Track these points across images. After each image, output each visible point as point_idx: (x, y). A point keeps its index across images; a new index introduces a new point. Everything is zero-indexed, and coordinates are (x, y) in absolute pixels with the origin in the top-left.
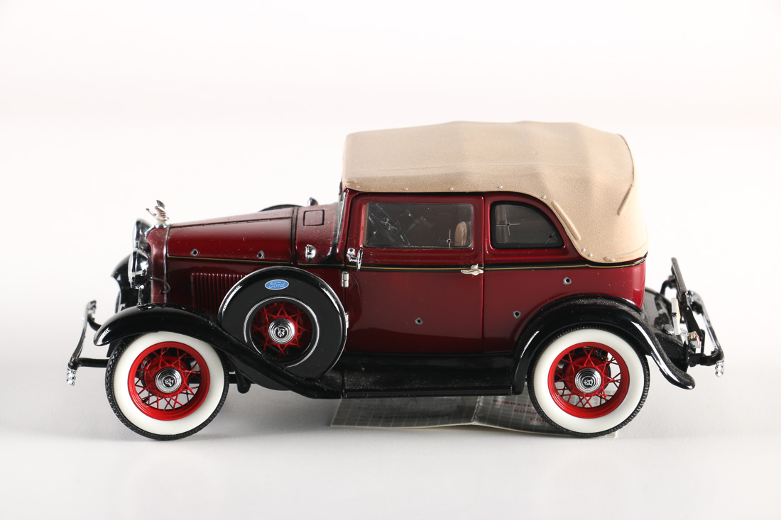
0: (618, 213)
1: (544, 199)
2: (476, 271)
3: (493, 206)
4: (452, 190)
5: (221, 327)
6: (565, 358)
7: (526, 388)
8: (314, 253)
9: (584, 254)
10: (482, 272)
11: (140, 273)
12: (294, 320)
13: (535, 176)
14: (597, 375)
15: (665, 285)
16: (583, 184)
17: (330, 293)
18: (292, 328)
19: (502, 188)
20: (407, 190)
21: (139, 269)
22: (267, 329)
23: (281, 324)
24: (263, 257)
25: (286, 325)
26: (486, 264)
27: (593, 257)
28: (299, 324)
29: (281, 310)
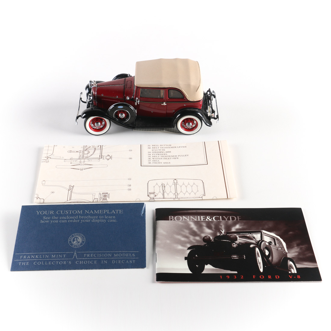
0: (197, 91)
1: (180, 89)
2: (165, 104)
3: (168, 90)
4: (159, 87)
5: (108, 114)
6: (184, 121)
7: (175, 126)
8: (129, 98)
9: (189, 99)
10: (166, 104)
11: (91, 100)
12: (124, 113)
13: (178, 84)
14: (191, 124)
15: (208, 91)
16: (189, 86)
17: (132, 108)
18: (124, 115)
19: (170, 87)
20: (149, 87)
21: (90, 99)
22: (119, 115)
23: (122, 114)
24: (117, 97)
25: (123, 115)
26: (167, 102)
27: (191, 100)
28: (126, 114)
29: (122, 112)
